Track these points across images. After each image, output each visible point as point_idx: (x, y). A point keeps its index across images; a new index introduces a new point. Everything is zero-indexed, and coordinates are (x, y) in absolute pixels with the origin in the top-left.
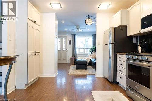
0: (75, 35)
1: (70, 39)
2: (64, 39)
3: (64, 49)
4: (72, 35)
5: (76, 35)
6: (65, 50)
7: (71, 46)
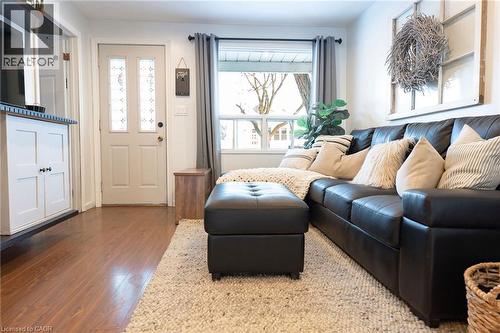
0: (208, 39)
1: (182, 66)
2: (146, 66)
3: (148, 125)
4: (190, 38)
5: (217, 39)
6: (153, 127)
7: (189, 103)
